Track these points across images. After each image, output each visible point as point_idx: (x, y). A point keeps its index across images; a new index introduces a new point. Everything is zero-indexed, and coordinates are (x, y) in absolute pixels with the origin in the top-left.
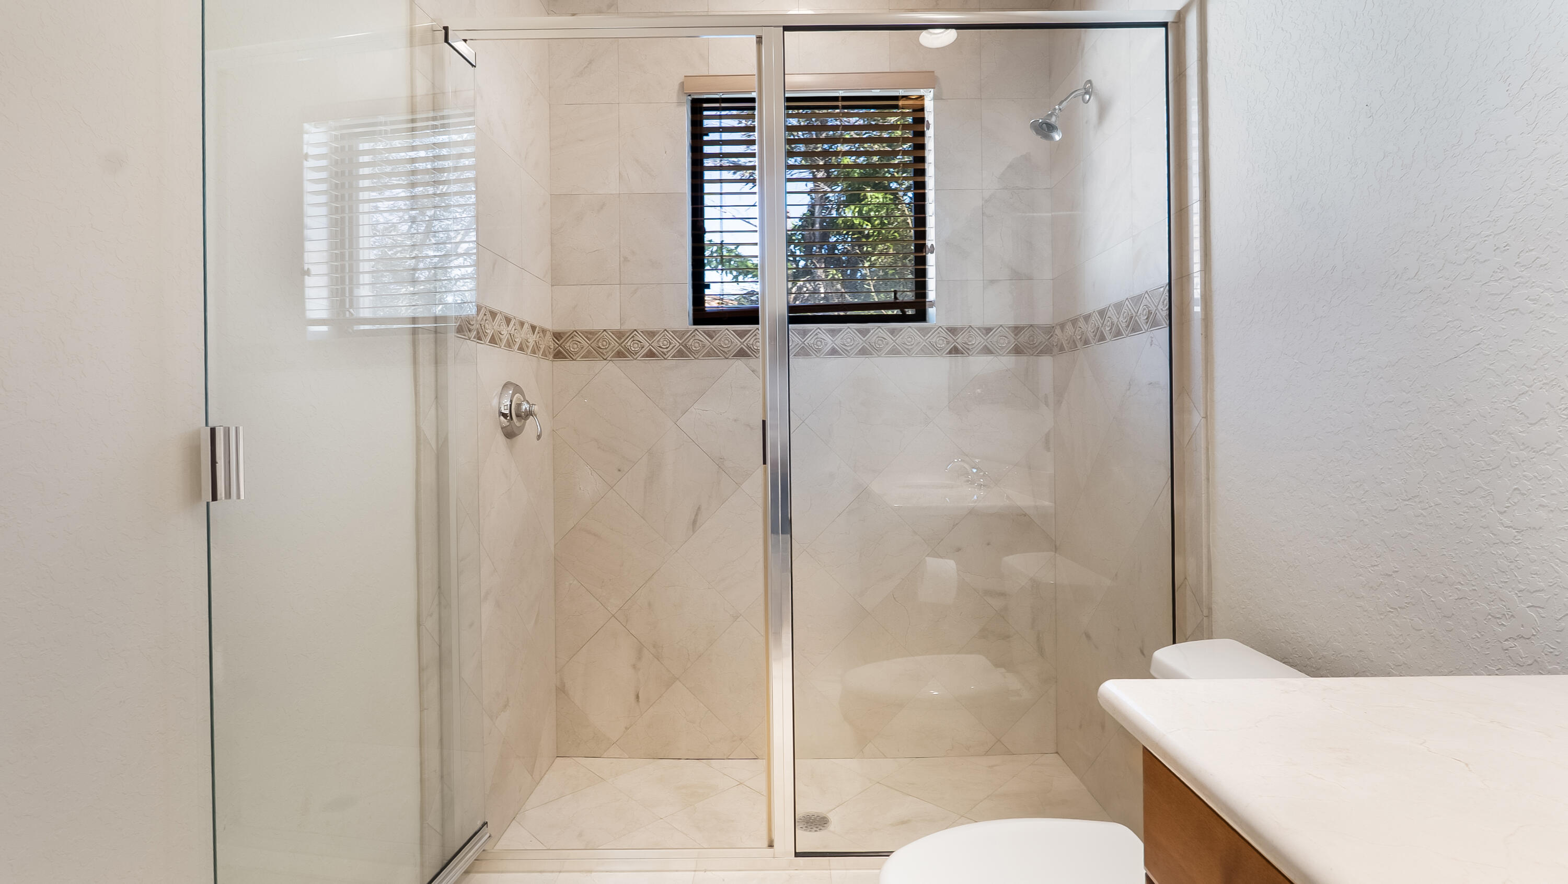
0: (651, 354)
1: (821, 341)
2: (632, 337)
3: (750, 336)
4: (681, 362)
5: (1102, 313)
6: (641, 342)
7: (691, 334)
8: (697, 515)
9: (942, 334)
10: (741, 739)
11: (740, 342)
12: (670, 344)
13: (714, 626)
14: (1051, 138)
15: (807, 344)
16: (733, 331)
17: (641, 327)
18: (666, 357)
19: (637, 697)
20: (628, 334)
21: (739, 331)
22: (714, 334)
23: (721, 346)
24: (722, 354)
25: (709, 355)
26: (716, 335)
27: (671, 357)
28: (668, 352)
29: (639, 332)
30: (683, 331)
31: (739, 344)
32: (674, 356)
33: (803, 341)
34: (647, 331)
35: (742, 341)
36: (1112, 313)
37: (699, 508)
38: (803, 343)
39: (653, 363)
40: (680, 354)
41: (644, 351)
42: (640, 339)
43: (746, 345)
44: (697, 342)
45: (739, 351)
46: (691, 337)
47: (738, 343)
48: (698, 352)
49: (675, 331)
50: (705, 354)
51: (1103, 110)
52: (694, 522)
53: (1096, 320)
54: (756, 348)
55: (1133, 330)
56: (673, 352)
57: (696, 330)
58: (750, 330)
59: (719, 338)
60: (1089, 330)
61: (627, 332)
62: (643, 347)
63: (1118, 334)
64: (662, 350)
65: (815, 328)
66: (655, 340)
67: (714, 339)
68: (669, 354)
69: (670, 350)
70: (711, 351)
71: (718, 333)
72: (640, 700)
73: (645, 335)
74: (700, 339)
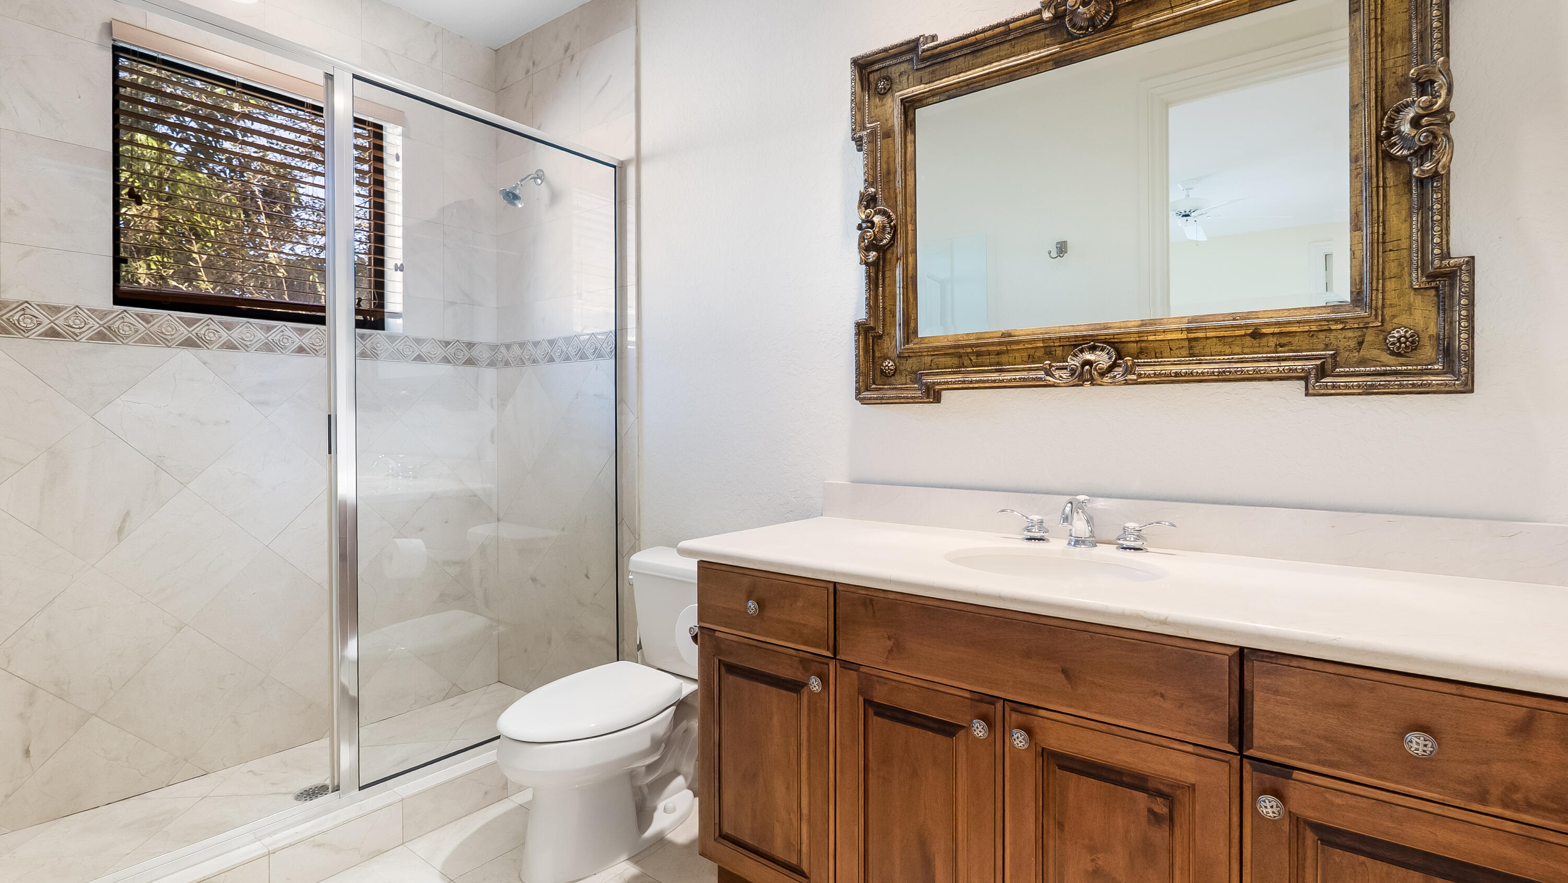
0: (53, 333)
1: (287, 339)
2: (21, 310)
3: (202, 324)
4: (102, 346)
5: (551, 342)
6: (37, 318)
7: (119, 315)
8: (124, 521)
9: (408, 343)
10: (185, 760)
11: (188, 331)
12: (86, 324)
13: (149, 644)
14: (515, 205)
15: (271, 341)
16: (177, 317)
17: (35, 299)
18: (77, 339)
19: (27, 752)
20: (14, 306)
21: (186, 319)
22: (151, 319)
23: (162, 333)
24: (163, 342)
25: (143, 341)
26: (154, 320)
27: (86, 340)
28: (81, 333)
29: (32, 304)
30: (104, 311)
31: (186, 332)
32: (91, 338)
33: (266, 336)
34: (47, 306)
35: (191, 329)
36: (560, 343)
37: (128, 514)
38: (267, 338)
39: (55, 345)
40: (101, 336)
41: (41, 329)
42: (35, 313)
43: (195, 334)
44: (127, 326)
45: (186, 340)
46: (117, 318)
47: (184, 332)
48: (129, 337)
49: (92, 310)
50: (139, 339)
51: (555, 197)
52: (120, 531)
53: (545, 346)
54: (209, 339)
55: (581, 358)
56: (91, 333)
57: (125, 311)
58: (201, 320)
59: (159, 324)
60: (539, 353)
61: (13, 303)
62: (40, 324)
63: (567, 359)
64: (73, 330)
65: (281, 325)
66: (60, 317)
67: (151, 324)
68: (83, 335)
69: (84, 332)
70: (147, 337)
71: (157, 318)
72: (31, 755)
73: (43, 310)
74: (132, 322)
